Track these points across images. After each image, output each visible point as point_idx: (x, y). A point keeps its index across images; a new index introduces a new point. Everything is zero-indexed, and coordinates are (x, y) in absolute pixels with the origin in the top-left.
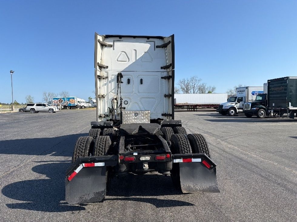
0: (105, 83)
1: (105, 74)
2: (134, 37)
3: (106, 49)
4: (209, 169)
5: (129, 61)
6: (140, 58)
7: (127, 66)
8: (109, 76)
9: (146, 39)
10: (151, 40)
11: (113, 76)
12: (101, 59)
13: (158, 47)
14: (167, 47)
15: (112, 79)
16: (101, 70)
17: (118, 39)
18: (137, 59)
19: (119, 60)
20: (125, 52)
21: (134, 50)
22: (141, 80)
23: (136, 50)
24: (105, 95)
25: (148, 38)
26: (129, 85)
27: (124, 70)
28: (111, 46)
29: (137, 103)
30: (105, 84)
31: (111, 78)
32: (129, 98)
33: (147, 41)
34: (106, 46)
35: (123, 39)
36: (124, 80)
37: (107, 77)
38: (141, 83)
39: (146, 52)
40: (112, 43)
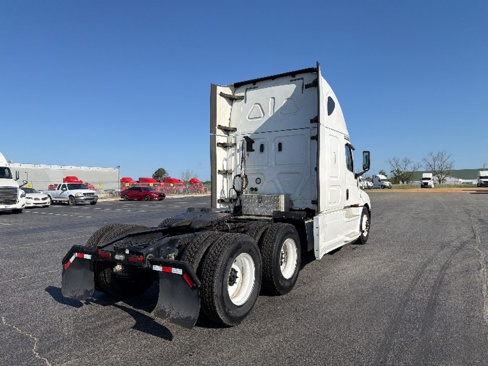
0: (233, 152)
1: (233, 141)
2: (273, 78)
3: (236, 104)
4: (191, 288)
5: (264, 116)
6: (279, 110)
7: (261, 125)
8: (237, 143)
9: (290, 78)
10: (297, 77)
12: (230, 119)
13: (307, 86)
16: (228, 135)
17: (251, 85)
18: (275, 112)
19: (250, 117)
20: (259, 104)
21: (272, 98)
22: (280, 145)
23: (274, 98)
24: (233, 170)
25: (293, 74)
26: (263, 154)
28: (241, 98)
29: (273, 181)
30: (233, 155)
31: (240, 146)
32: (262, 174)
33: (292, 81)
34: (236, 100)
35: (257, 84)
36: (256, 146)
37: (235, 144)
38: (280, 149)
39: (288, 98)
40: (244, 93)
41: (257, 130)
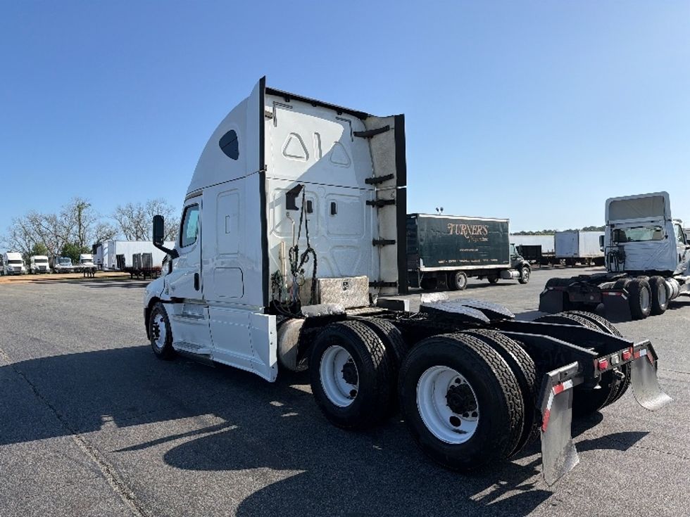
2: (315, 104)
5: (308, 157)
6: (328, 153)
7: (305, 170)
9: (335, 114)
10: (344, 116)
11: (278, 192)
13: (356, 134)
14: (372, 137)
15: (276, 198)
17: (282, 100)
18: (323, 156)
19: (287, 153)
20: (298, 136)
21: (316, 133)
22: (333, 206)
23: (318, 135)
25: (340, 111)
27: (299, 179)
28: (268, 115)
29: (327, 260)
31: (274, 197)
33: (337, 118)
35: (292, 103)
38: (333, 212)
39: (336, 142)
40: (271, 108)
41: (301, 177)
